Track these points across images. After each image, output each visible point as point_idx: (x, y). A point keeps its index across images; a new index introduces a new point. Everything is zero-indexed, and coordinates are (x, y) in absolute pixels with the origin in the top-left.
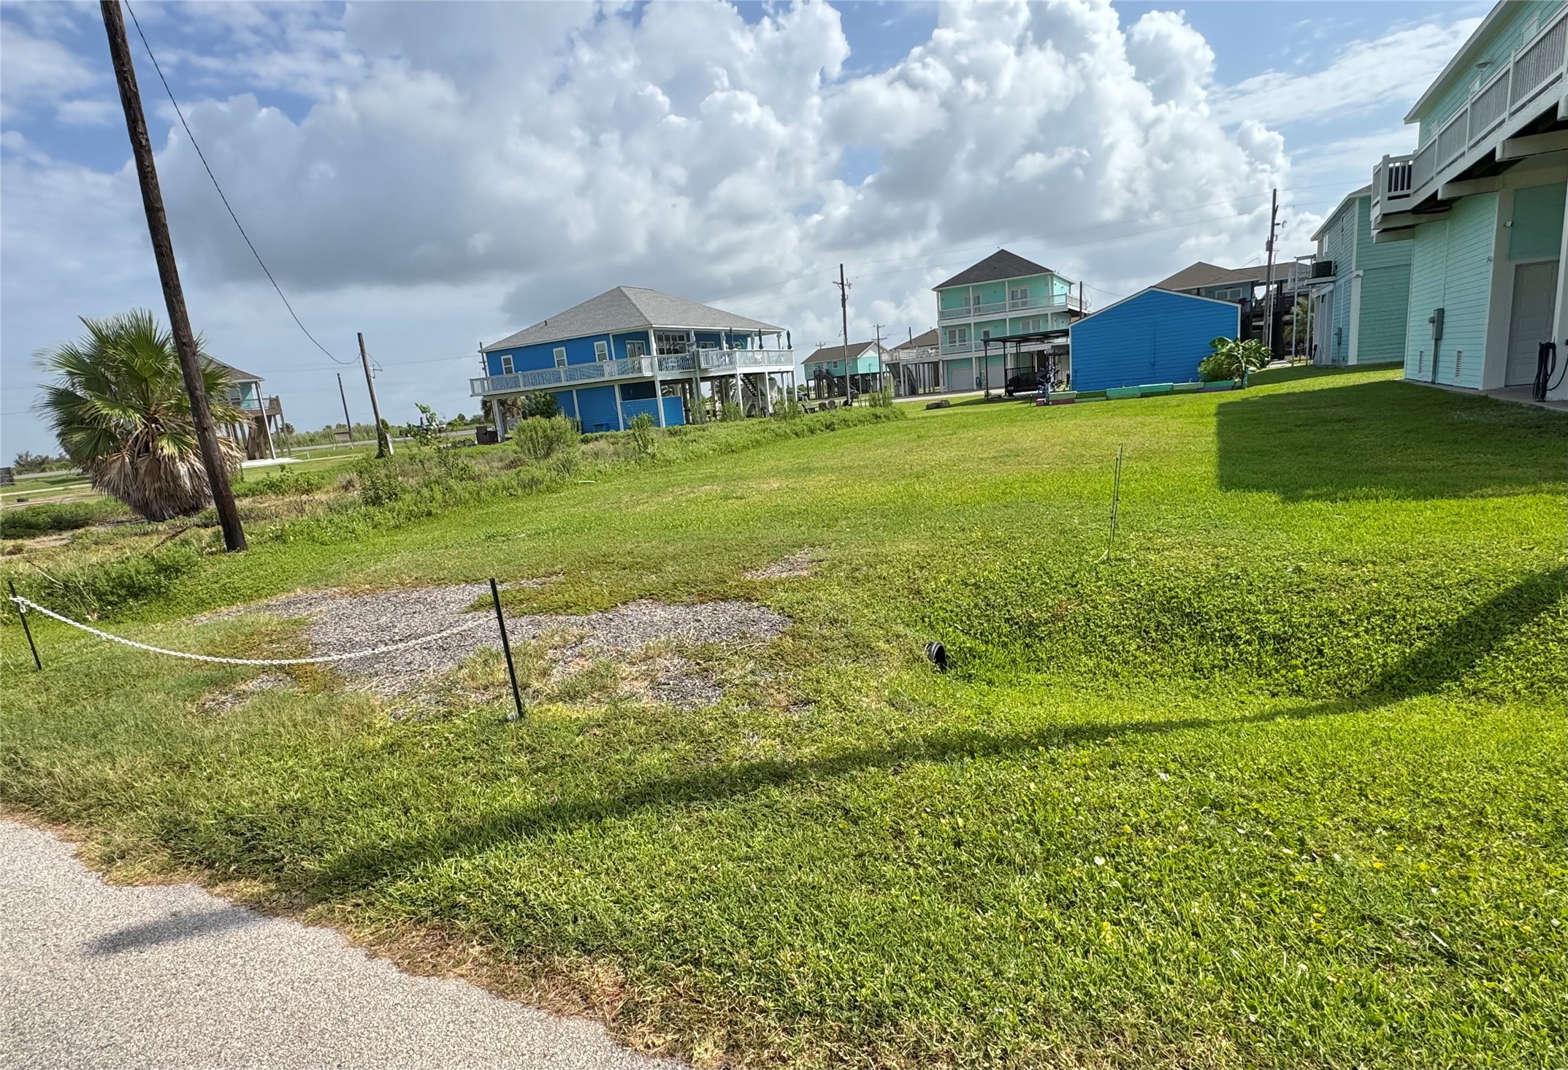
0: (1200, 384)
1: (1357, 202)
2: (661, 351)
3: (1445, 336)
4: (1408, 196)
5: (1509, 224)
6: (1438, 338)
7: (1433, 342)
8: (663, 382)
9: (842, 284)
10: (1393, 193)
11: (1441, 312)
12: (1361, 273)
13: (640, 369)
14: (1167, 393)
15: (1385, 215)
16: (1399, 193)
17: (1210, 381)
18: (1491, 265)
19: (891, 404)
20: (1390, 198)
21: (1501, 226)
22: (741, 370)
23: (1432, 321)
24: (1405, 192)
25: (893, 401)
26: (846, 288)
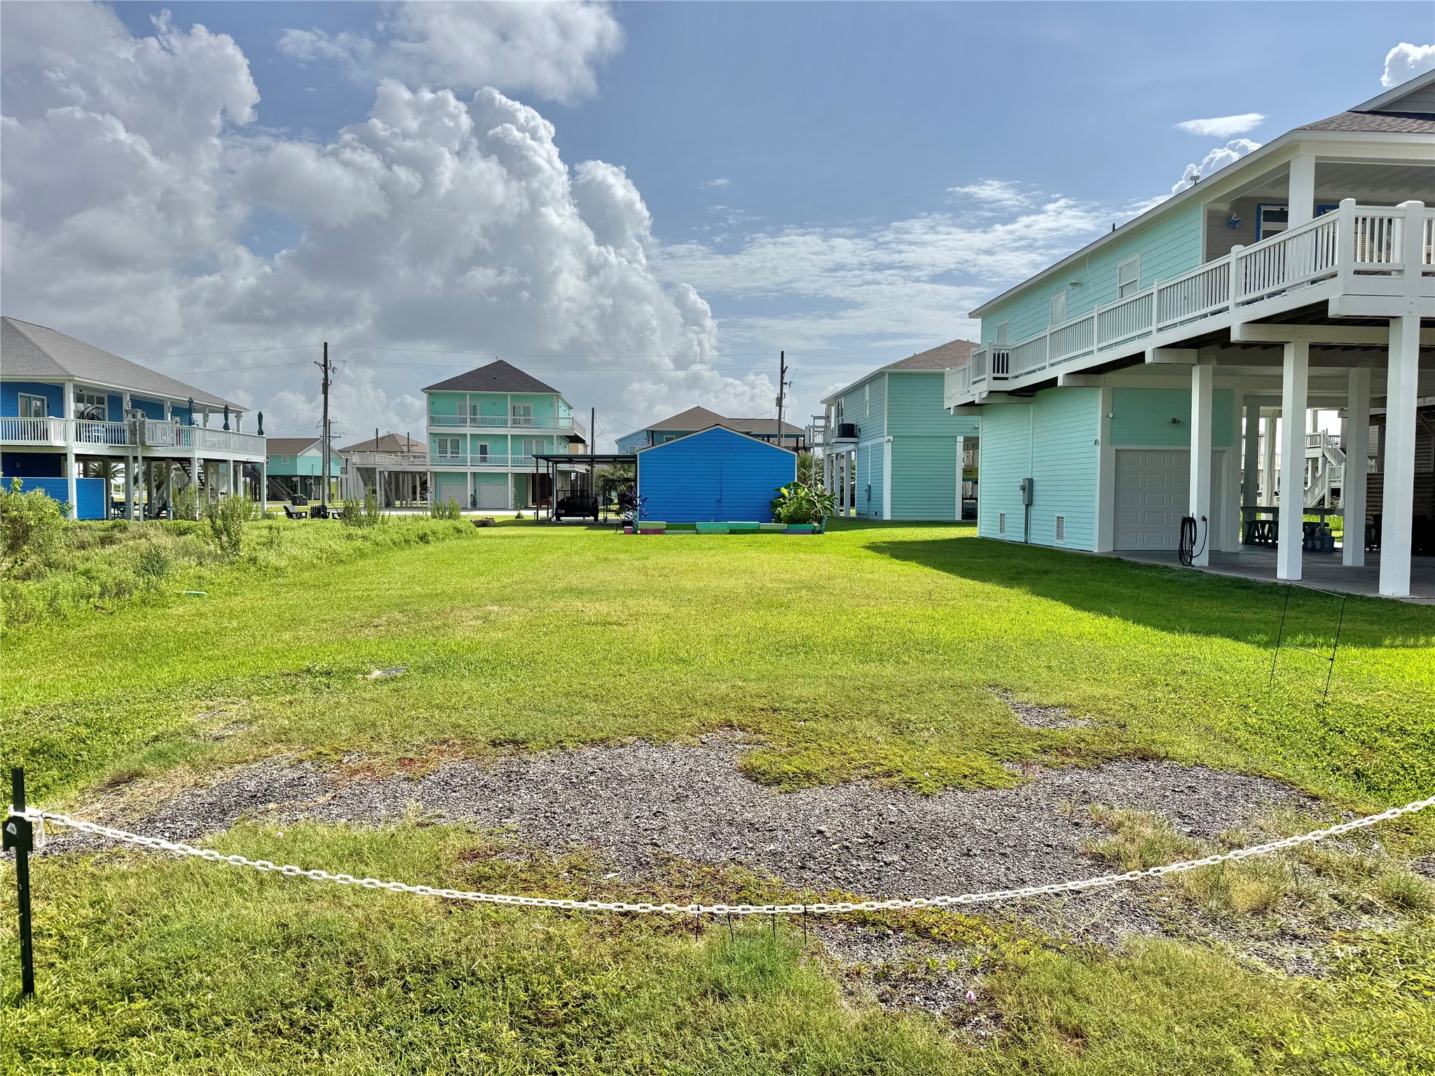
0: (783, 526)
1: (887, 376)
2: (81, 415)
3: (1035, 503)
4: (1006, 379)
5: (1111, 415)
6: (1029, 505)
7: (1024, 507)
8: (79, 458)
9: (325, 366)
10: (996, 375)
11: (1031, 481)
12: (891, 438)
13: (45, 435)
14: (753, 532)
15: (990, 392)
16: (1000, 375)
17: (792, 523)
18: (1099, 448)
19: (458, 517)
20: (995, 378)
21: (1105, 416)
22: (199, 454)
23: (1023, 489)
24: (1004, 375)
25: (463, 513)
26: (330, 372)
